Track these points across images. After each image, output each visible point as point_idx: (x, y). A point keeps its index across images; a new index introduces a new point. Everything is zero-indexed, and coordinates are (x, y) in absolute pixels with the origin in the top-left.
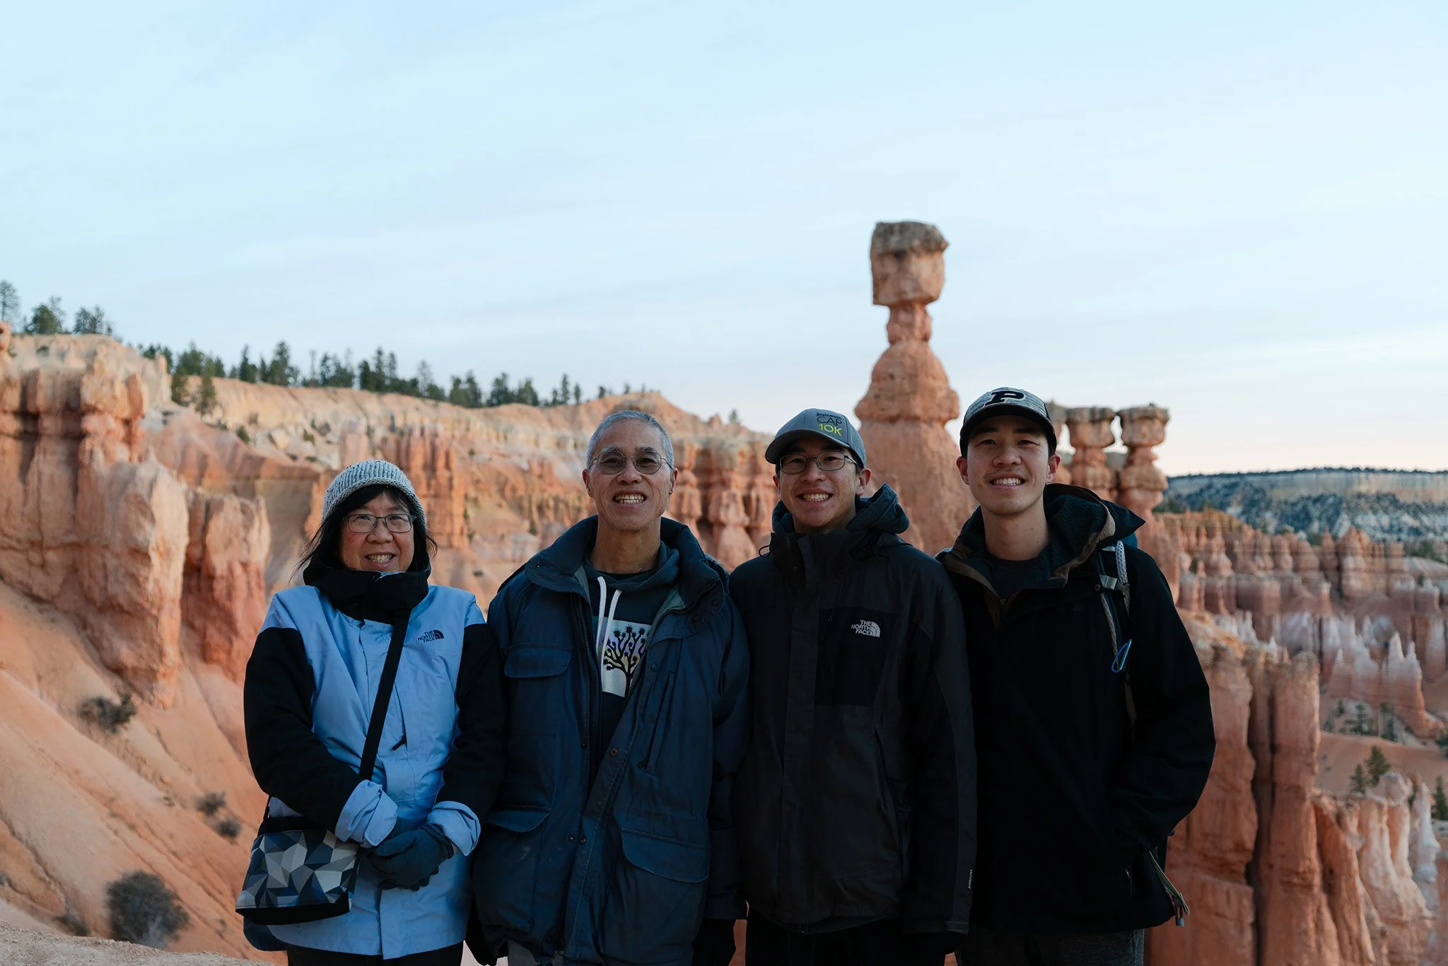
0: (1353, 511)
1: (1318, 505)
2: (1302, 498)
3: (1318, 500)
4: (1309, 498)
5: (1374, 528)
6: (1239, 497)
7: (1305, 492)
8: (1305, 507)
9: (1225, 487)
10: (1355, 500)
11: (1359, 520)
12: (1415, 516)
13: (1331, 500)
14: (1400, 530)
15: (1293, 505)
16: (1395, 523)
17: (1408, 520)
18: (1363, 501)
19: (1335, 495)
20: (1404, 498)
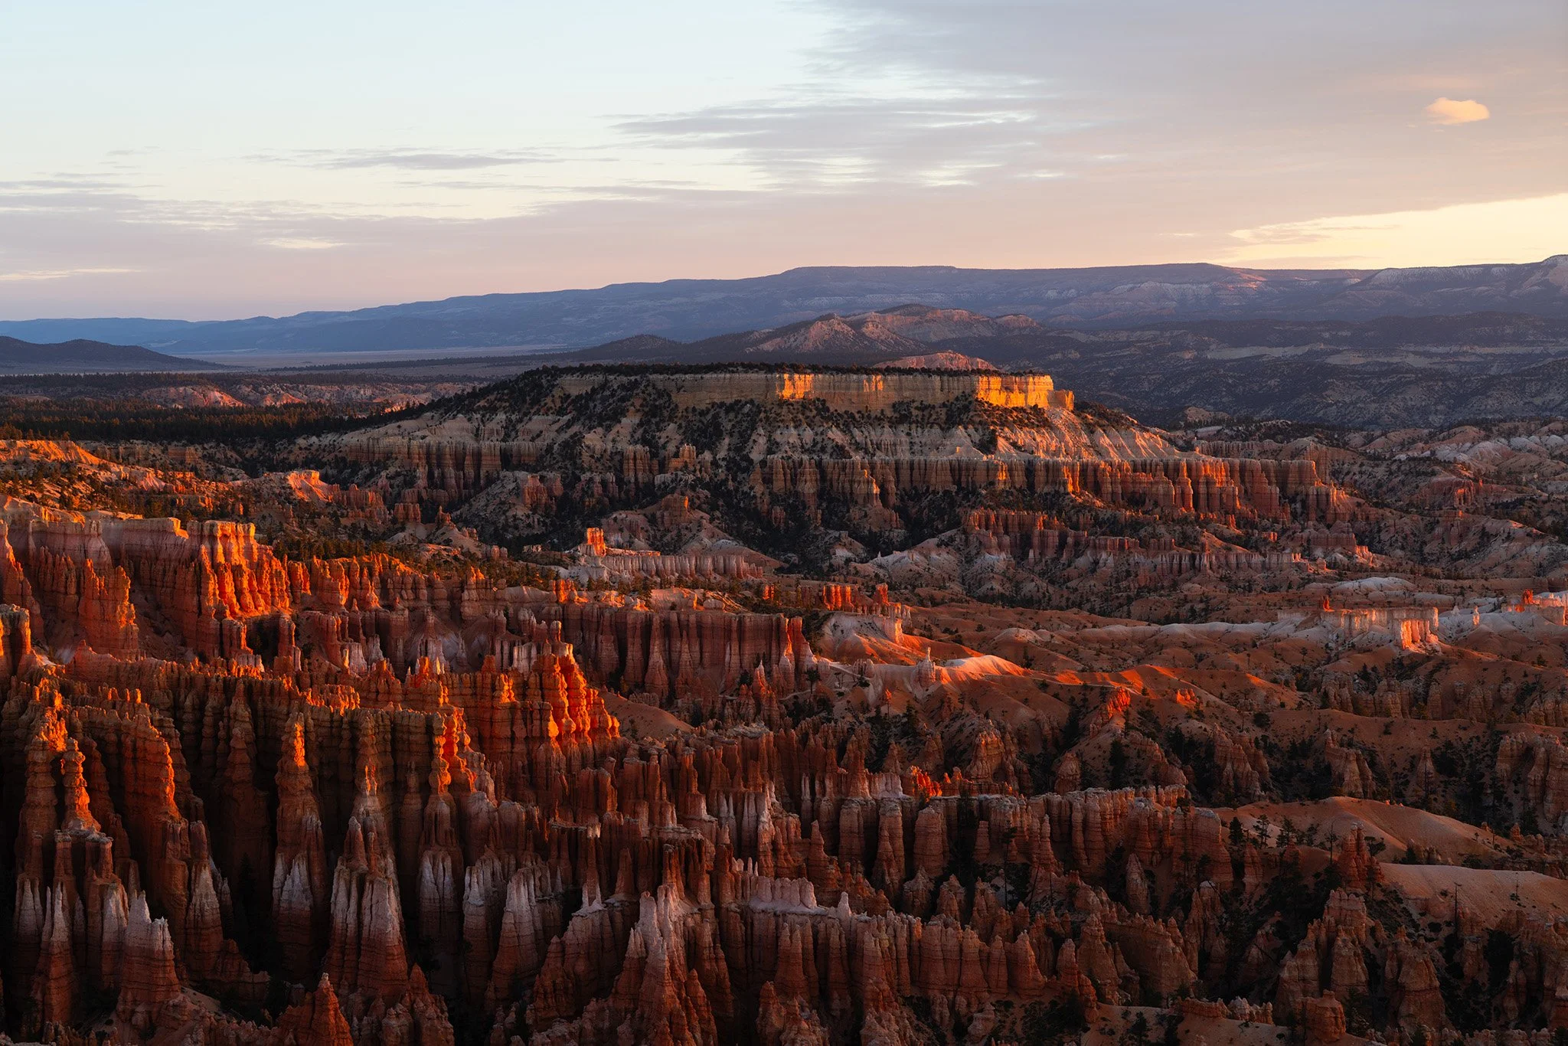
0: (772, 423)
1: (732, 415)
2: (713, 404)
3: (733, 408)
4: (722, 404)
5: (793, 446)
6: (638, 403)
7: (717, 398)
8: (716, 416)
9: (622, 387)
10: (776, 409)
11: (778, 436)
12: (846, 430)
13: (746, 409)
14: (823, 450)
15: (703, 413)
16: (819, 438)
17: (836, 435)
18: (785, 409)
19: (752, 402)
20: (836, 406)
